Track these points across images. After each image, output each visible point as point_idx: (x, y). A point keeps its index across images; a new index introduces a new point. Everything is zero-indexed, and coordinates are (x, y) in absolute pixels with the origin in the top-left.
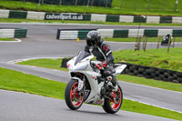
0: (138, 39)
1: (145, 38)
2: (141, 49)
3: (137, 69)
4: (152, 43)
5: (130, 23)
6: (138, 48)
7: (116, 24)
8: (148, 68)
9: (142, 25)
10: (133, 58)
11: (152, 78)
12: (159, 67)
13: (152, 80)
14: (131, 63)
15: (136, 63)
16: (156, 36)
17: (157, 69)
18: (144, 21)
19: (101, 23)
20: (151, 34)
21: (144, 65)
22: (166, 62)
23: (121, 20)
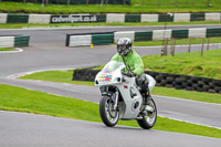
0: (165, 42)
1: (173, 40)
2: (169, 54)
3: (165, 78)
4: (181, 46)
5: (154, 23)
6: (164, 53)
7: (137, 25)
8: (178, 76)
9: (169, 24)
10: (159, 65)
11: (183, 88)
12: (191, 74)
13: (184, 91)
14: (157, 71)
15: (164, 71)
16: (187, 37)
17: (189, 78)
18: (171, 19)
19: (119, 24)
20: (180, 35)
21: (173, 73)
22: (200, 68)
23: (143, 20)
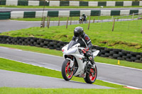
0: (43, 19)
1: (49, 18)
2: (46, 26)
3: (43, 42)
4: (53, 22)
5: (36, 7)
6: (43, 26)
7: (25, 8)
8: (52, 41)
9: (46, 8)
10: (39, 34)
11: (54, 48)
12: (60, 40)
13: (55, 51)
14: (38, 37)
15: (42, 37)
16: (57, 16)
17: (58, 42)
18: (47, 4)
19: (14, 6)
20: (53, 14)
21: (48, 38)
22: (65, 36)
23: (29, 4)
